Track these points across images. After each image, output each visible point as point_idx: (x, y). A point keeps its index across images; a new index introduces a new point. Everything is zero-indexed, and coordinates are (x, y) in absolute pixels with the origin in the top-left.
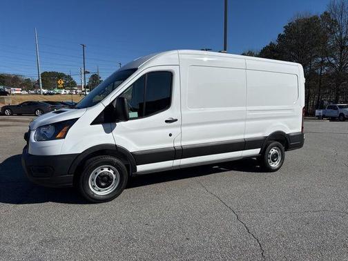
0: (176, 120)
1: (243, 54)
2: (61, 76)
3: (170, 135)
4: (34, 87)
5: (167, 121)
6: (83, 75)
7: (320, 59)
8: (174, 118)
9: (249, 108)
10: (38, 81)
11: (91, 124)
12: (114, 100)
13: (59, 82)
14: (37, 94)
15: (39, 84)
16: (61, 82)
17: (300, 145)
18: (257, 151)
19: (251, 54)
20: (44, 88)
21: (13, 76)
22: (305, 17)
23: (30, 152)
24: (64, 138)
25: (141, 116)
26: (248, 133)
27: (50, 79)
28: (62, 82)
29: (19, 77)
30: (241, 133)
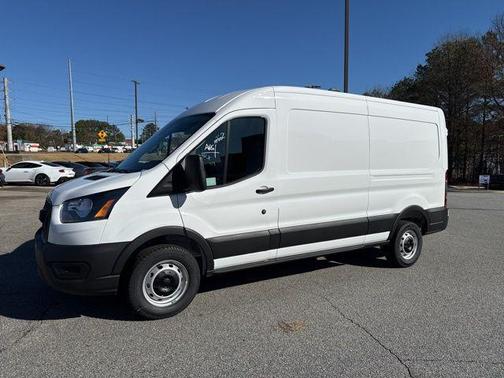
0: (272, 189)
1: (366, 94)
2: (103, 126)
3: (264, 212)
4: (66, 142)
5: (258, 192)
6: (134, 125)
7: (483, 100)
8: (269, 187)
9: (374, 172)
10: (71, 132)
11: (148, 196)
12: (182, 160)
13: (100, 134)
14: (68, 151)
15: (72, 137)
16: (103, 134)
17: (442, 227)
18: (384, 236)
19: (376, 94)
20: (79, 142)
21: (36, 127)
22: (459, 39)
23: (51, 240)
24: (107, 217)
25: (220, 184)
26: (373, 209)
27: (87, 131)
28: (105, 135)
29: (46, 128)
30: (361, 210)
